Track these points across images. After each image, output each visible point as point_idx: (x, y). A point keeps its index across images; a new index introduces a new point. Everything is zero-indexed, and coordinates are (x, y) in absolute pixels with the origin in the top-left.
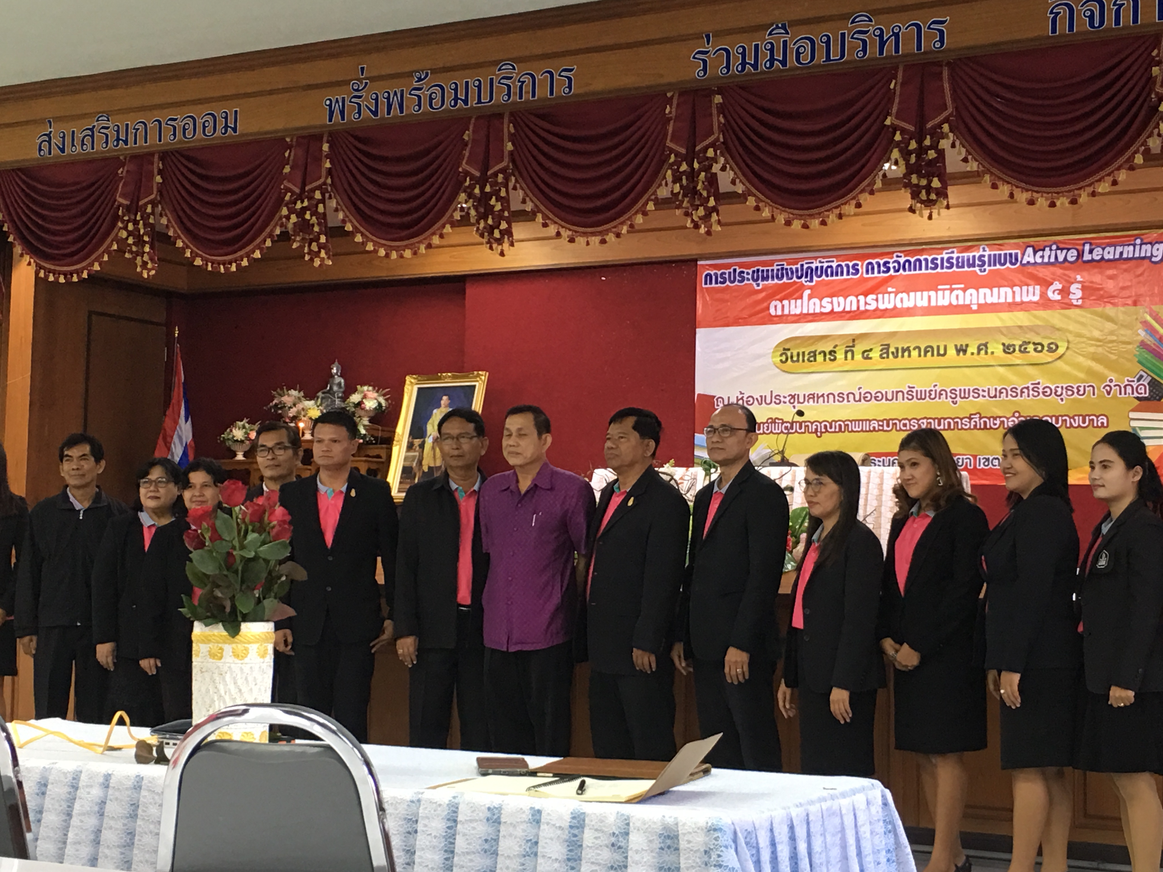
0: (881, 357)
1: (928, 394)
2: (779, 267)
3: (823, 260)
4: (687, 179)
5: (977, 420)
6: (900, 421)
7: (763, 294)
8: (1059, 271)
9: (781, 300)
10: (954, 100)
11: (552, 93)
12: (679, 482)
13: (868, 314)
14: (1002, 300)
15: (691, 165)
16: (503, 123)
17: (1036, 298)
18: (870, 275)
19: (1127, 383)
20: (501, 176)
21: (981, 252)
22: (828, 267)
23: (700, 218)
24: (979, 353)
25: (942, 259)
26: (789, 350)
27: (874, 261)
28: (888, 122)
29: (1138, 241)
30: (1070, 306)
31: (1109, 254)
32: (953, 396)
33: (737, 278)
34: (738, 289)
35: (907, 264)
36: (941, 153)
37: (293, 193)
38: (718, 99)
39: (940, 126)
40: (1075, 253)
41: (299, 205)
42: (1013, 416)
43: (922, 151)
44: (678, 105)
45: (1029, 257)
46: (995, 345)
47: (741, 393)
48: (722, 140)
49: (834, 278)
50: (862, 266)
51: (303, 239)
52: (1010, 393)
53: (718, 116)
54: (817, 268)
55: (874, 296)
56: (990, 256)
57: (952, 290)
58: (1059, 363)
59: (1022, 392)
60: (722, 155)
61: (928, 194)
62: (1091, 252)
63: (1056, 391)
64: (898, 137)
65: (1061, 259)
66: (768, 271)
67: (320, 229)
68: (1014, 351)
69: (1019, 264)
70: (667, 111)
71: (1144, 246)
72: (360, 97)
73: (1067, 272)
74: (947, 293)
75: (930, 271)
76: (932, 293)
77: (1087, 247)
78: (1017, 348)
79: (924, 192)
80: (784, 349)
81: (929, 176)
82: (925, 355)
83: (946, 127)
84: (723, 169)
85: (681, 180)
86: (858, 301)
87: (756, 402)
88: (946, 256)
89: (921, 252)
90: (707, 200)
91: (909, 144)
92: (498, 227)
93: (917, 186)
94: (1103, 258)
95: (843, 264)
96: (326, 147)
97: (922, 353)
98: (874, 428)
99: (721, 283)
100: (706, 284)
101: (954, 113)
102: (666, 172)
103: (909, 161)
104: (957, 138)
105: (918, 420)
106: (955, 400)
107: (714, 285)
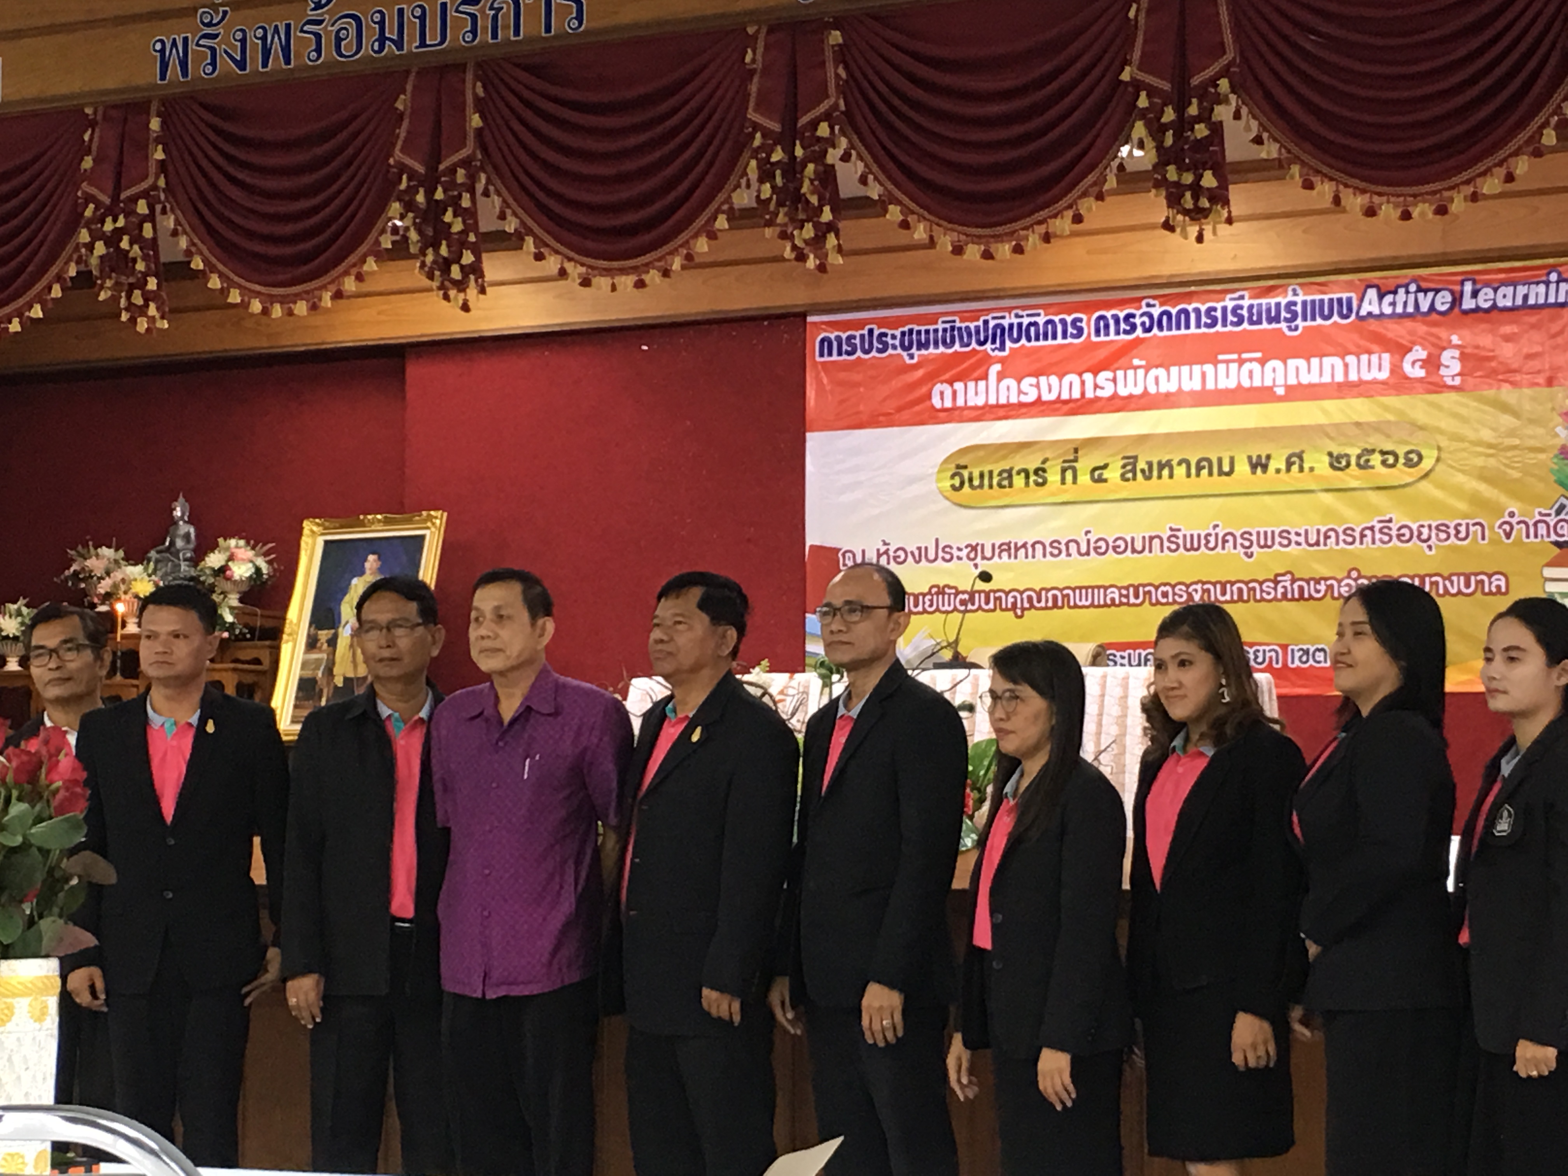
0: (1123, 478)
1: (1203, 542)
2: (948, 326)
3: (1021, 313)
4: (783, 176)
5: (1288, 584)
6: (1157, 588)
7: (920, 373)
8: (1422, 329)
9: (951, 383)
10: (1236, 38)
11: (548, 29)
12: (777, 698)
13: (1099, 405)
14: (1327, 379)
15: (789, 151)
16: (464, 81)
17: (1384, 375)
18: (1102, 338)
19: (1538, 518)
20: (461, 173)
21: (1290, 298)
22: (1030, 324)
23: (806, 242)
24: (1288, 470)
25: (1224, 309)
26: (965, 467)
27: (1108, 314)
28: (1125, 76)
29: (1554, 277)
30: (1440, 387)
31: (1506, 298)
32: (1247, 544)
33: (875, 344)
34: (875, 364)
35: (1165, 318)
36: (1217, 129)
37: (98, 205)
38: (836, 37)
39: (1213, 82)
40: (1449, 298)
41: (109, 226)
42: (1349, 576)
43: (1183, 125)
44: (767, 47)
45: (1371, 304)
46: (1317, 456)
47: (885, 543)
48: (842, 107)
49: (1041, 343)
50: (1088, 322)
51: (118, 284)
52: (1342, 537)
53: (836, 68)
54: (1011, 326)
55: (1108, 374)
56: (1304, 303)
57: (1241, 362)
58: (1424, 485)
59: (1363, 536)
60: (843, 132)
61: (1196, 198)
62: (1475, 294)
63: (1420, 533)
64: (1143, 102)
65: (1424, 307)
66: (927, 332)
67: (147, 266)
68: (1348, 465)
69: (1353, 316)
70: (748, 59)
71: (1563, 285)
72: (215, 36)
73: (1434, 330)
74: (1234, 367)
75: (1204, 330)
76: (1209, 368)
77: (1468, 287)
78: (1353, 461)
79: (1188, 195)
80: (959, 467)
81: (1197, 169)
83: (1224, 84)
84: (846, 157)
85: (774, 177)
86: (1083, 383)
87: (910, 558)
88: (1230, 305)
89: (1189, 297)
90: (819, 211)
91: (1163, 112)
92: (458, 261)
93: (1177, 184)
94: (1494, 306)
95: (1056, 319)
96: (155, 124)
97: (1193, 471)
98: (1113, 600)
99: (848, 353)
100: (822, 355)
101: (1238, 61)
102: (748, 164)
103: (1163, 142)
104: (1243, 103)
105: (1188, 586)
106: (1249, 551)
107: (835, 357)
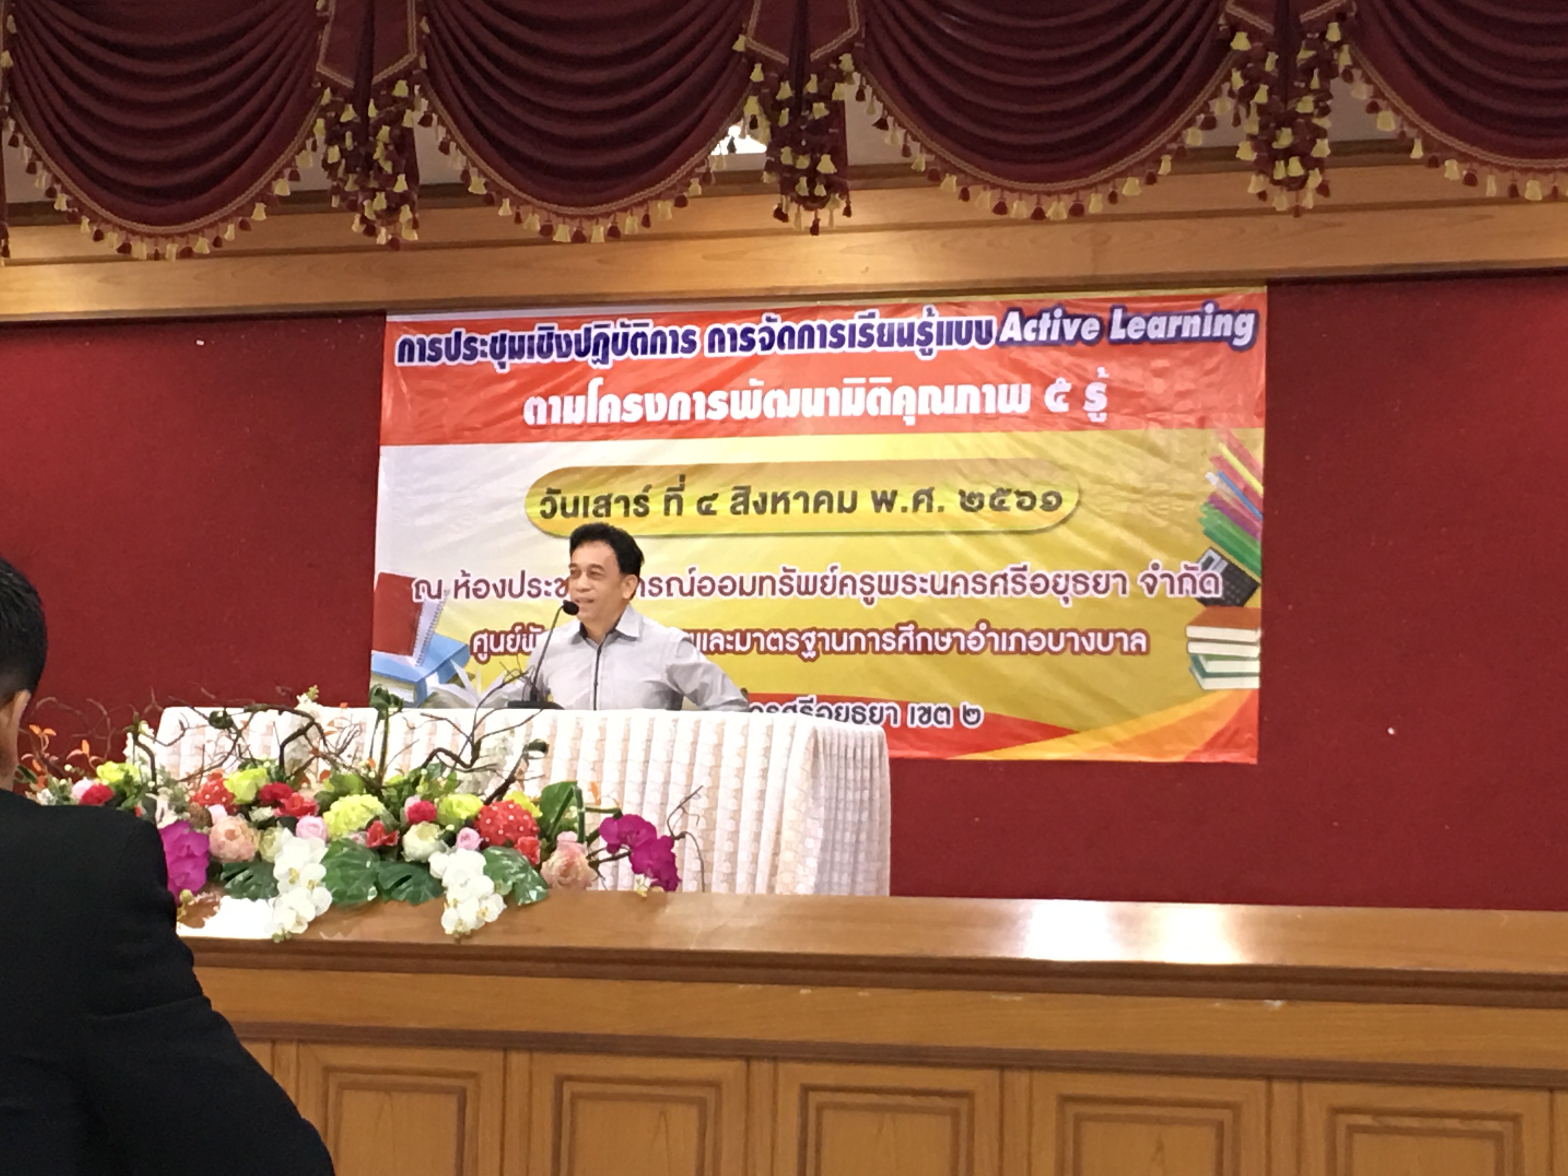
0: (734, 510)
1: (819, 585)
2: (544, 333)
3: (627, 322)
4: (354, 139)
5: (910, 635)
6: (766, 635)
7: (512, 384)
8: (1066, 359)
9: (546, 397)
10: (863, 10)
12: (326, 729)
13: (711, 428)
14: (961, 409)
15: (362, 111)
17: (1024, 408)
18: (717, 354)
19: (1184, 571)
21: (925, 318)
22: (637, 335)
23: (377, 214)
24: (916, 508)
25: (852, 328)
26: (558, 492)
27: (724, 328)
28: (740, 45)
29: (1210, 308)
30: (1084, 424)
31: (1158, 328)
32: (867, 588)
33: (463, 350)
34: (464, 371)
35: (786, 335)
36: (837, 110)
39: (835, 58)
40: (1096, 326)
42: (977, 629)
43: (800, 103)
45: (1012, 329)
46: (947, 494)
47: (465, 574)
48: (424, 65)
49: (649, 356)
50: (701, 336)
52: (971, 585)
53: (419, 20)
54: (616, 336)
55: (722, 394)
56: (940, 325)
57: (869, 387)
58: (1062, 532)
59: (994, 584)
60: (423, 93)
61: (811, 185)
62: (1125, 324)
63: (1056, 584)
64: (757, 75)
65: (1070, 335)
66: (522, 338)
68: (981, 505)
69: (993, 342)
70: (320, 5)
71: (1219, 318)
73: (1081, 361)
74: (860, 391)
75: (828, 350)
76: (833, 392)
77: (1118, 315)
78: (987, 501)
79: (803, 181)
80: (550, 491)
81: (814, 152)
82: (816, 510)
83: (847, 61)
84: (425, 121)
85: (343, 139)
86: (693, 403)
87: (492, 591)
88: (859, 323)
89: (813, 313)
90: (393, 179)
91: (779, 88)
93: (792, 169)
94: (1145, 338)
95: (666, 330)
97: (811, 506)
98: (717, 646)
99: (432, 359)
100: (401, 360)
101: (863, 36)
102: (315, 122)
103: (778, 121)
104: (868, 83)
105: (800, 634)
106: (869, 597)
107: (416, 363)
